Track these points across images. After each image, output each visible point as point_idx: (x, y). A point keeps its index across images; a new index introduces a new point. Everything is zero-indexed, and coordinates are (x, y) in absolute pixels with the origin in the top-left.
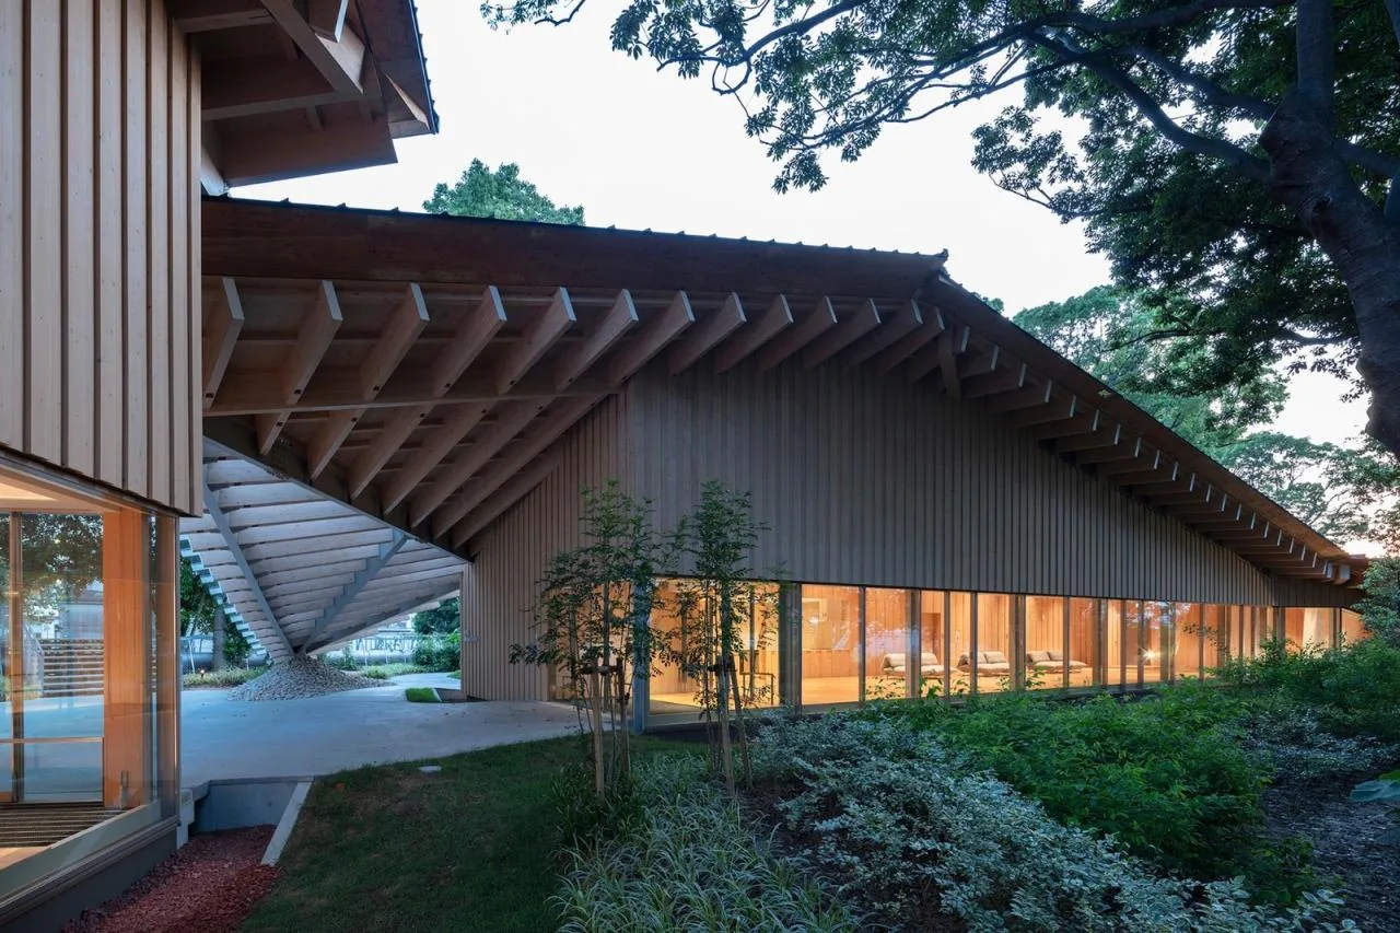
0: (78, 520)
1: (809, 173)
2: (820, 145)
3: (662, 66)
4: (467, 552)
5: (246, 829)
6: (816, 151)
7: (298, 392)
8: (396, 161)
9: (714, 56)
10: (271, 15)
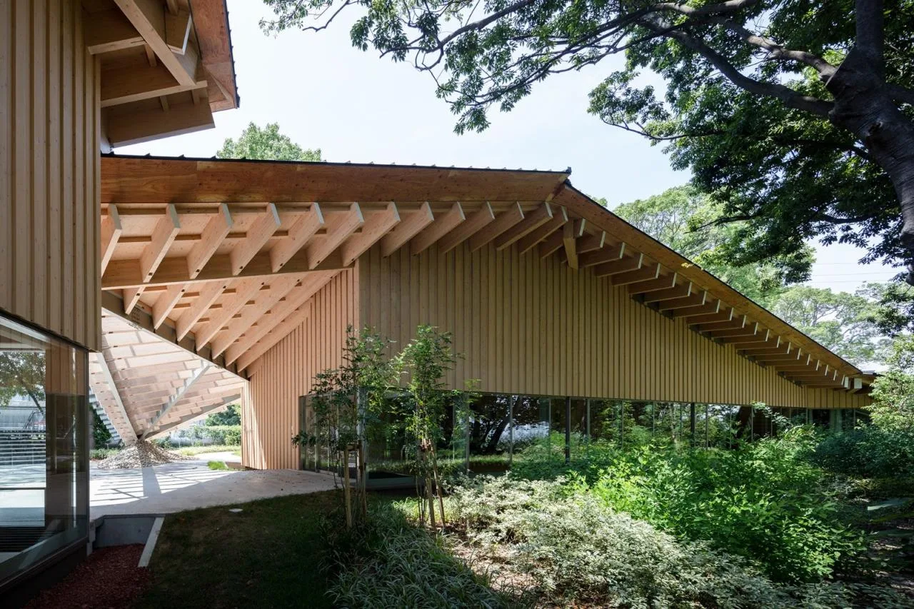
0: (7, 357)
1: (479, 119)
2: (486, 101)
3: (383, 54)
4: (246, 375)
5: (126, 546)
6: (484, 106)
7: (150, 274)
8: (214, 127)
9: (418, 46)
10: (144, 40)
